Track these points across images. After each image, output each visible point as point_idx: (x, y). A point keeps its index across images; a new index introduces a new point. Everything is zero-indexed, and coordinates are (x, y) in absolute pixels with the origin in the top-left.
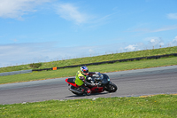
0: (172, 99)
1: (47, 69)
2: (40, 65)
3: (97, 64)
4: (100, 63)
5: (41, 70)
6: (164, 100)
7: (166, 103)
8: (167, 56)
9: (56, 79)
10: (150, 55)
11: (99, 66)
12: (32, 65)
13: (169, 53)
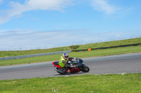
1: (84, 50)
2: (78, 47)
3: (124, 46)
4: (126, 46)
5: (78, 51)
9: (91, 58)
11: (126, 47)
12: (71, 47)
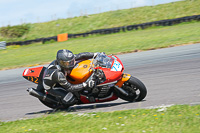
1: (44, 40)
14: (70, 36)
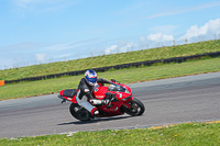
0: (204, 131)
6: (191, 132)
7: (193, 138)
8: (198, 57)
10: (168, 56)
13: (201, 52)
14: (6, 82)
